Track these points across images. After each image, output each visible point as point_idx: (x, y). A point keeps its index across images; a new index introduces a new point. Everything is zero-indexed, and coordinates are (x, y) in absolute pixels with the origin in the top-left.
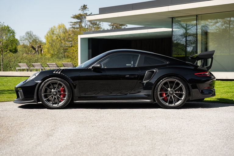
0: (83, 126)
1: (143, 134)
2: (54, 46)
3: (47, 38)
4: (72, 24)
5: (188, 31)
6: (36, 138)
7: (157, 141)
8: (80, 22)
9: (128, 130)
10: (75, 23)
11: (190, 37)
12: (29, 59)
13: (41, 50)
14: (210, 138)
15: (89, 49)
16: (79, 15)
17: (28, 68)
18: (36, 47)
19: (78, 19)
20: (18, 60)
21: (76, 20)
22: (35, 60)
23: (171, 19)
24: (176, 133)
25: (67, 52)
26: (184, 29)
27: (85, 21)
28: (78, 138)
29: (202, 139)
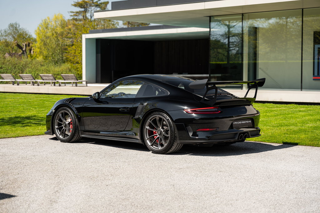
0: (94, 184)
1: (170, 198)
2: (48, 45)
3: (39, 34)
4: (72, 14)
5: (231, 29)
6: (36, 205)
7: (189, 211)
8: (84, 11)
9: (152, 192)
10: (77, 12)
11: (234, 37)
12: (14, 63)
13: (30, 50)
14: (254, 205)
15: (97, 53)
16: (83, 3)
17: (14, 80)
18: (23, 45)
19: (82, 8)
21: (78, 9)
22: (22, 65)
23: (209, 18)
24: (212, 197)
25: (66, 53)
26: (226, 27)
27: (91, 11)
28: (90, 206)
29: (244, 208)
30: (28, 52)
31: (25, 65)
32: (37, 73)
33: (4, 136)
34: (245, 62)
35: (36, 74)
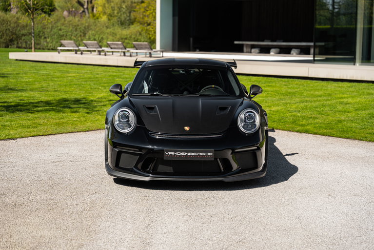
9: (273, 231)
12: (75, 24)
13: (93, 8)
15: (174, 15)
17: (77, 49)
18: (85, 2)
20: (58, 27)
22: (85, 27)
25: (135, 11)
30: (90, 10)
31: (88, 26)
32: (101, 36)
33: (72, 130)
34: (360, 26)
35: (100, 38)
